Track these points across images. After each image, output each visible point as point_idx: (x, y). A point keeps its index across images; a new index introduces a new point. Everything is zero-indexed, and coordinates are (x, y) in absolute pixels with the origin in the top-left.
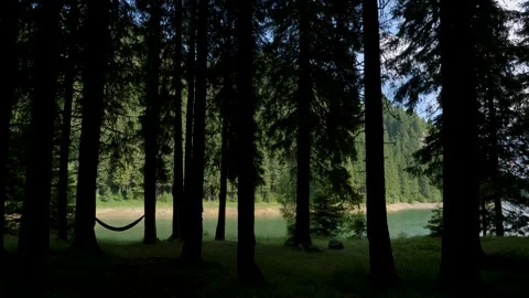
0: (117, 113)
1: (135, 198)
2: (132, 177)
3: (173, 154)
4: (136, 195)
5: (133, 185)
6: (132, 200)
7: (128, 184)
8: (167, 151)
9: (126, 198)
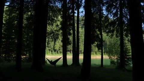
0: (53, 22)
1: (60, 53)
2: (59, 48)
3: (72, 35)
4: (60, 52)
5: (59, 50)
6: (59, 54)
7: (58, 49)
8: (70, 34)
9: (58, 53)
